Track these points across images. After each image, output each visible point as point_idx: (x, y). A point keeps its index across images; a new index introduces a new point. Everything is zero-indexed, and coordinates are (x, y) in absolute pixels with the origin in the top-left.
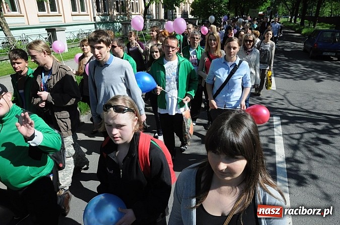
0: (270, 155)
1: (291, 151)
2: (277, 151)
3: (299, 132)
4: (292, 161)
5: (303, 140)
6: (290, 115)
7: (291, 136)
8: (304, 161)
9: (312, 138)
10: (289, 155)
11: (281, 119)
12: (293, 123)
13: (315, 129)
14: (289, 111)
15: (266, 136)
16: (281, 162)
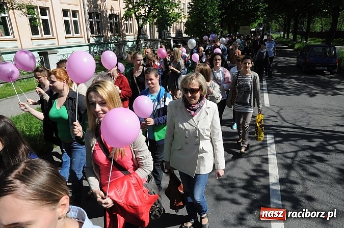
0: (263, 177)
1: (286, 171)
2: (270, 171)
3: (293, 150)
4: (286, 182)
5: (297, 159)
6: (284, 133)
7: (285, 154)
8: (299, 181)
9: (307, 156)
10: (283, 176)
11: (274, 138)
12: (287, 141)
13: (310, 146)
14: (283, 129)
15: (260, 156)
16: (274, 184)
